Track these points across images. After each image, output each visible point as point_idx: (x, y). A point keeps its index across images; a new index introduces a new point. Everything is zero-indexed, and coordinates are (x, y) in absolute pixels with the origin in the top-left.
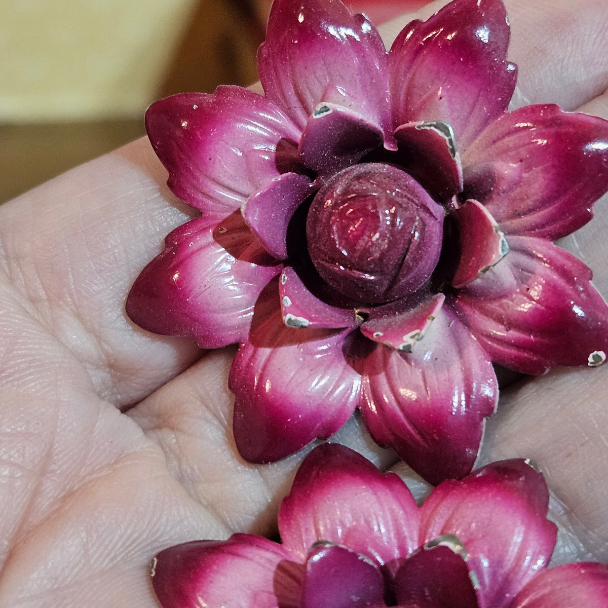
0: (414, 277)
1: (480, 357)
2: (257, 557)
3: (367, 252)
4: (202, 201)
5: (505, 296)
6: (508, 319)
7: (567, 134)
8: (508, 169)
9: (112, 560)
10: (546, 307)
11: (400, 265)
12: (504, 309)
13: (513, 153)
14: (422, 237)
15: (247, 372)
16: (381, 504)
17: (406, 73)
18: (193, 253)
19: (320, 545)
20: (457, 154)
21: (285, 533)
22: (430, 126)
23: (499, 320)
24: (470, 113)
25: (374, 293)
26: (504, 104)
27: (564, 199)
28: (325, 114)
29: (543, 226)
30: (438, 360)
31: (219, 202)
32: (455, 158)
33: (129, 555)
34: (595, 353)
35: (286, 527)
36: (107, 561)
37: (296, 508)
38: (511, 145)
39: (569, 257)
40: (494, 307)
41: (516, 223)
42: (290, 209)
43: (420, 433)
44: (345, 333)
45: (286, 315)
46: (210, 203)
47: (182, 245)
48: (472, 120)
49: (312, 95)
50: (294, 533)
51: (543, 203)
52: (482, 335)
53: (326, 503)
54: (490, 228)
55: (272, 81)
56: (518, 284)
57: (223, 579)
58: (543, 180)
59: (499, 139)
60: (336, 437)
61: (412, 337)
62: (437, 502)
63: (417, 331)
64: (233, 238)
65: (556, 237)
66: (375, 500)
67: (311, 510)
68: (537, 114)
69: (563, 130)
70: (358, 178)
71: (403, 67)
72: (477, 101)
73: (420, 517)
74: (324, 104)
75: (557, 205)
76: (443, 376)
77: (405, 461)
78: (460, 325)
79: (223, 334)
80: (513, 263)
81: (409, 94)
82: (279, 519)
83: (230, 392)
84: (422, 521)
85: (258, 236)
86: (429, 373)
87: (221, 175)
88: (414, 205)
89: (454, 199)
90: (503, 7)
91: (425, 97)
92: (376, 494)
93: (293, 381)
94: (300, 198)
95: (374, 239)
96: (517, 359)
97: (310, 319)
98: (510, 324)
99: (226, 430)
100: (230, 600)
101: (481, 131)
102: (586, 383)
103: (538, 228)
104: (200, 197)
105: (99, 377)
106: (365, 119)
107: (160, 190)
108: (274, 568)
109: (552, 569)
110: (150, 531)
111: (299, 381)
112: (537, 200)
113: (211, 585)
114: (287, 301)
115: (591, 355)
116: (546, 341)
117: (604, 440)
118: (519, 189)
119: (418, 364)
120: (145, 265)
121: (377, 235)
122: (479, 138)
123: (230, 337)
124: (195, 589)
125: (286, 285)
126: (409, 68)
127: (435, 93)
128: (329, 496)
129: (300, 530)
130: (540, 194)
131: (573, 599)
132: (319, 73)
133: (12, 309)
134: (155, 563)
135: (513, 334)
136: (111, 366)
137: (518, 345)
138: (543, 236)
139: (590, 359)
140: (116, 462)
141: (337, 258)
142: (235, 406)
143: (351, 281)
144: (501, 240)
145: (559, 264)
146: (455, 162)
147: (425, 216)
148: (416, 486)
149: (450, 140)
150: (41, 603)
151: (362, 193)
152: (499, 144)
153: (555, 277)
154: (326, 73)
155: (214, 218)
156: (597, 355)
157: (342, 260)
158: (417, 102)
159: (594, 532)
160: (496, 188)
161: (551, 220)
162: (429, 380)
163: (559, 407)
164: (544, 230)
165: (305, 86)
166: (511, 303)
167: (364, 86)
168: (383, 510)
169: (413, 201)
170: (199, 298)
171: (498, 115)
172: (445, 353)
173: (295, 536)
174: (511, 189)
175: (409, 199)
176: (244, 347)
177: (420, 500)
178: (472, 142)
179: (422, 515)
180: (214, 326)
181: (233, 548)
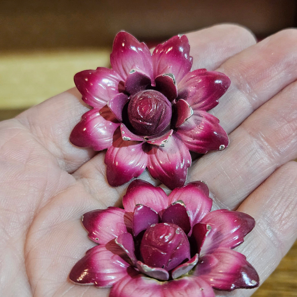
0: (163, 125)
1: (185, 149)
2: (117, 213)
3: (148, 115)
4: (94, 104)
5: (193, 129)
6: (194, 136)
7: (210, 77)
8: (191, 89)
9: (69, 217)
10: (205, 131)
11: (159, 120)
12: (192, 133)
13: (193, 84)
14: (165, 111)
15: (111, 157)
16: (156, 195)
17: (158, 61)
18: (91, 120)
19: (138, 205)
20: (176, 83)
21: (125, 206)
22: (167, 75)
23: (191, 136)
24: (179, 72)
25: (151, 130)
26: (189, 69)
27: (209, 98)
28: (133, 72)
29: (203, 107)
30: (172, 150)
31: (99, 104)
32: (175, 85)
33: (74, 215)
34: (222, 145)
35: (125, 204)
36: (67, 217)
37: (128, 198)
38: (192, 82)
39: (212, 116)
40: (189, 133)
41: (195, 106)
42: (122, 106)
43: (167, 173)
44: (142, 143)
45: (123, 136)
46: (96, 104)
47: (88, 117)
48: (179, 75)
49: (128, 68)
50: (128, 206)
51: (203, 99)
52: (186, 142)
53: (138, 196)
54: (187, 107)
55: (115, 65)
56: (196, 125)
57: (106, 219)
58: (203, 92)
59: (188, 80)
60: (140, 177)
61: (164, 142)
62: (174, 194)
63: (166, 140)
64: (104, 115)
65: (208, 110)
66: (154, 194)
67: (133, 198)
68: (200, 72)
69: (209, 76)
70: (144, 93)
71: (157, 59)
72: (181, 68)
73: (168, 199)
74: (133, 69)
75: (207, 100)
76: (174, 155)
77: (163, 184)
78: (178, 140)
79: (102, 146)
80: (194, 119)
81: (159, 67)
82: (123, 202)
83: (105, 165)
84: (169, 200)
85: (113, 112)
86: (169, 154)
87: (100, 95)
88: (163, 101)
89: (174, 101)
90: (187, 39)
91: (164, 68)
92: (154, 192)
93: (126, 159)
94: (125, 102)
95: (151, 111)
96: (197, 149)
97: (131, 138)
98: (194, 138)
99: (104, 177)
100: (109, 225)
101: (182, 78)
102: (219, 156)
103: (202, 108)
104: (93, 102)
105: (61, 163)
106: (146, 74)
107: (80, 101)
108: (123, 216)
109: (212, 212)
110: (81, 207)
111: (128, 159)
112: (201, 98)
113: (103, 221)
114: (123, 132)
115: (220, 146)
116: (206, 142)
117: (226, 173)
118: (195, 96)
119: (165, 151)
120: (75, 125)
121: (152, 110)
122: (182, 80)
123: (104, 147)
124: (97, 223)
125: (122, 128)
126: (159, 59)
127: (167, 67)
128: (139, 193)
129: (130, 204)
130: (202, 96)
131: (220, 219)
132: (130, 61)
133: (32, 140)
134: (83, 217)
135: (196, 141)
136: (65, 159)
137: (197, 144)
138: (203, 110)
139: (220, 148)
140: (68, 188)
141: (139, 118)
142: (107, 168)
143: (144, 126)
144: (191, 110)
145: (209, 118)
146: (175, 86)
147: (166, 105)
148: (167, 190)
149: (174, 79)
150: (47, 231)
151: (146, 97)
152: (188, 82)
153: (208, 122)
154: (133, 61)
155: (97, 109)
156: (222, 146)
157: (141, 119)
158: (161, 70)
159: (223, 203)
160: (188, 95)
161: (206, 104)
162: (169, 156)
163: (211, 164)
164: (203, 108)
165: (126, 66)
166: (194, 131)
167: (144, 65)
168: (157, 197)
169: (162, 100)
170: (94, 134)
171: (187, 73)
172: (174, 148)
173: (128, 207)
174: (193, 96)
175: (161, 99)
176: (109, 150)
177: (168, 194)
178: (179, 82)
179: (169, 199)
180: (99, 143)
181: (109, 211)
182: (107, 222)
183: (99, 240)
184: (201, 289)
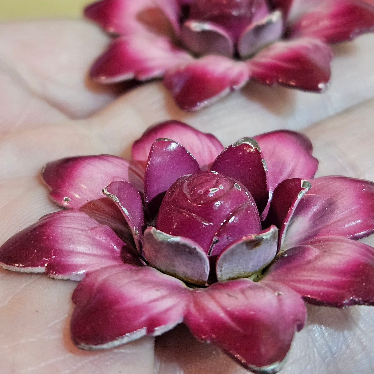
2: (116, 161)
16: (201, 142)
19: (161, 140)
66: (198, 139)
92: (198, 136)
168: (204, 144)
182: (92, 171)
183: (71, 201)
184: (276, 294)
